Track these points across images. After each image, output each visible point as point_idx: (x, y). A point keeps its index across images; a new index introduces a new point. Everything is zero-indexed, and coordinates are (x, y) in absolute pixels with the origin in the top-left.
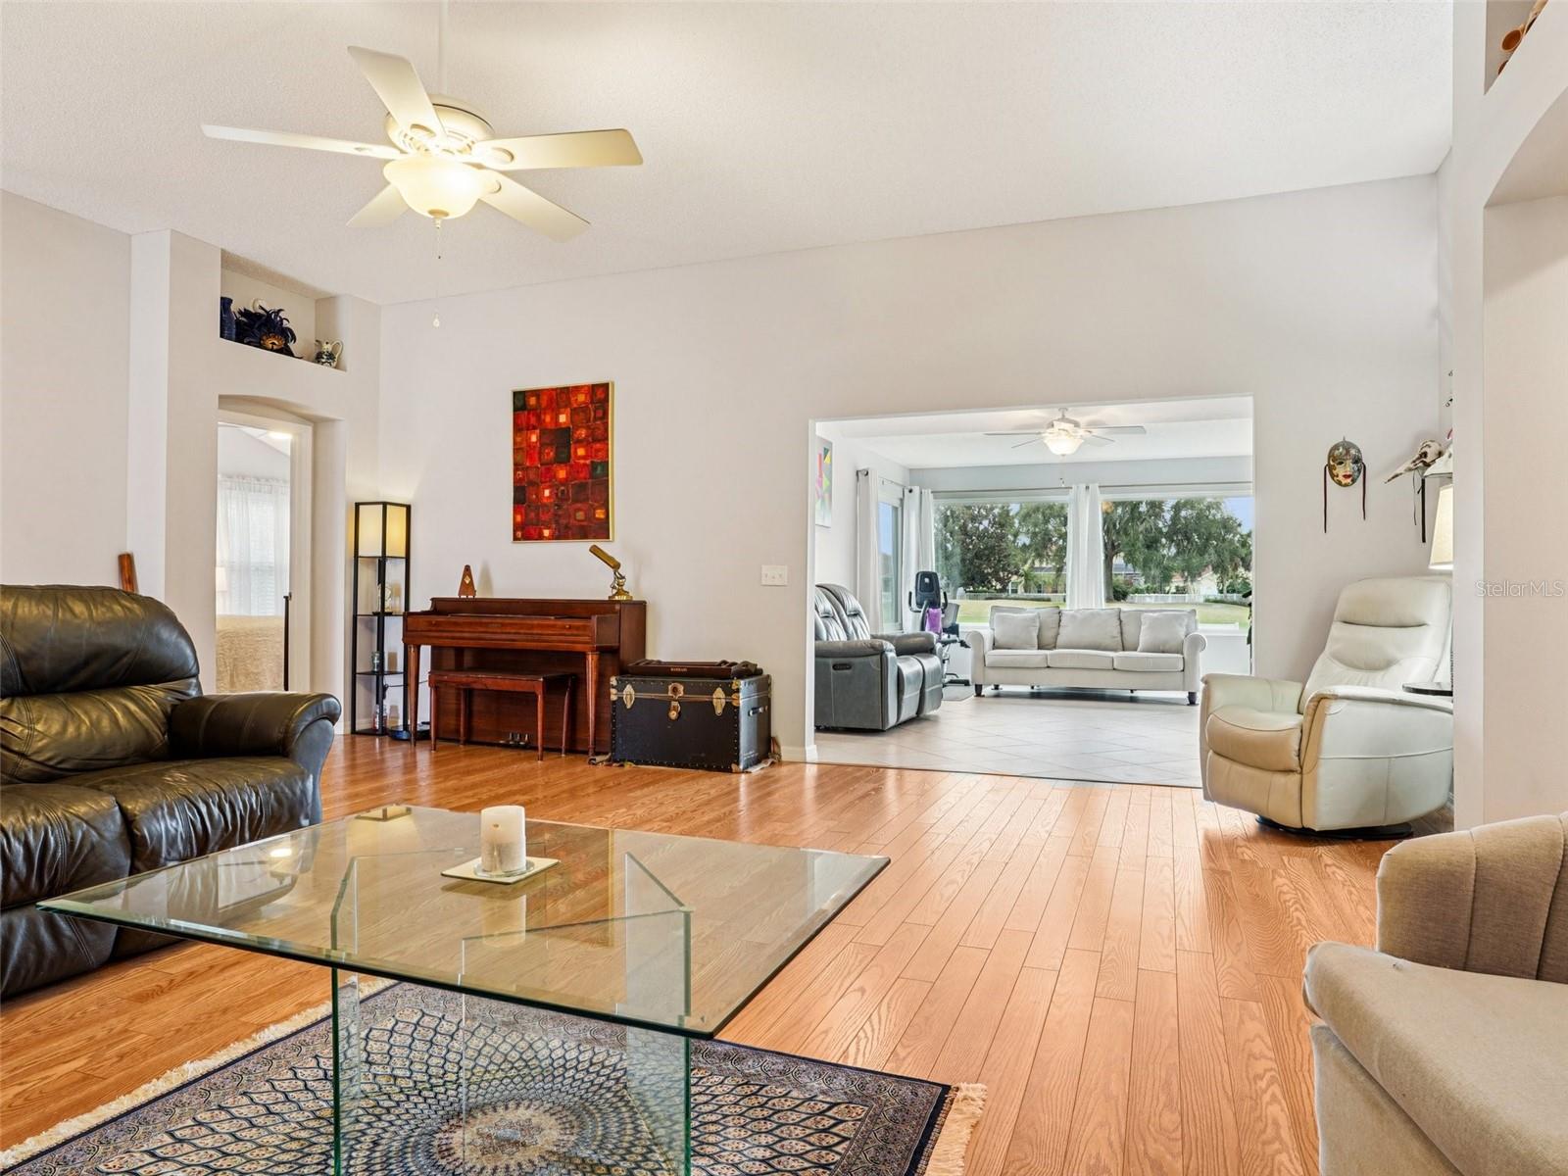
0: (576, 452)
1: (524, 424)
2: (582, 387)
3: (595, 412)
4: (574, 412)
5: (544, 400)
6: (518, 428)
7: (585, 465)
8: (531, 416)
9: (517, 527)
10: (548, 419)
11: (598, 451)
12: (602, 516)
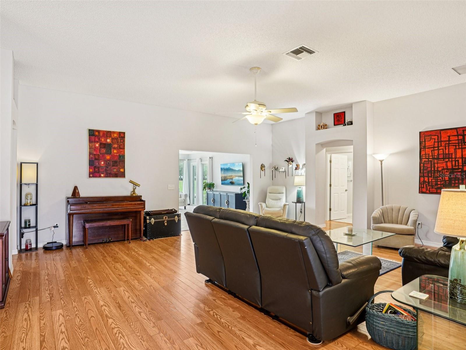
0: (113, 151)
1: (93, 140)
2: (116, 132)
3: (120, 140)
4: (113, 139)
5: (101, 134)
6: (90, 141)
7: (116, 155)
8: (96, 138)
9: (90, 173)
10: (103, 140)
11: (121, 152)
12: (123, 171)
